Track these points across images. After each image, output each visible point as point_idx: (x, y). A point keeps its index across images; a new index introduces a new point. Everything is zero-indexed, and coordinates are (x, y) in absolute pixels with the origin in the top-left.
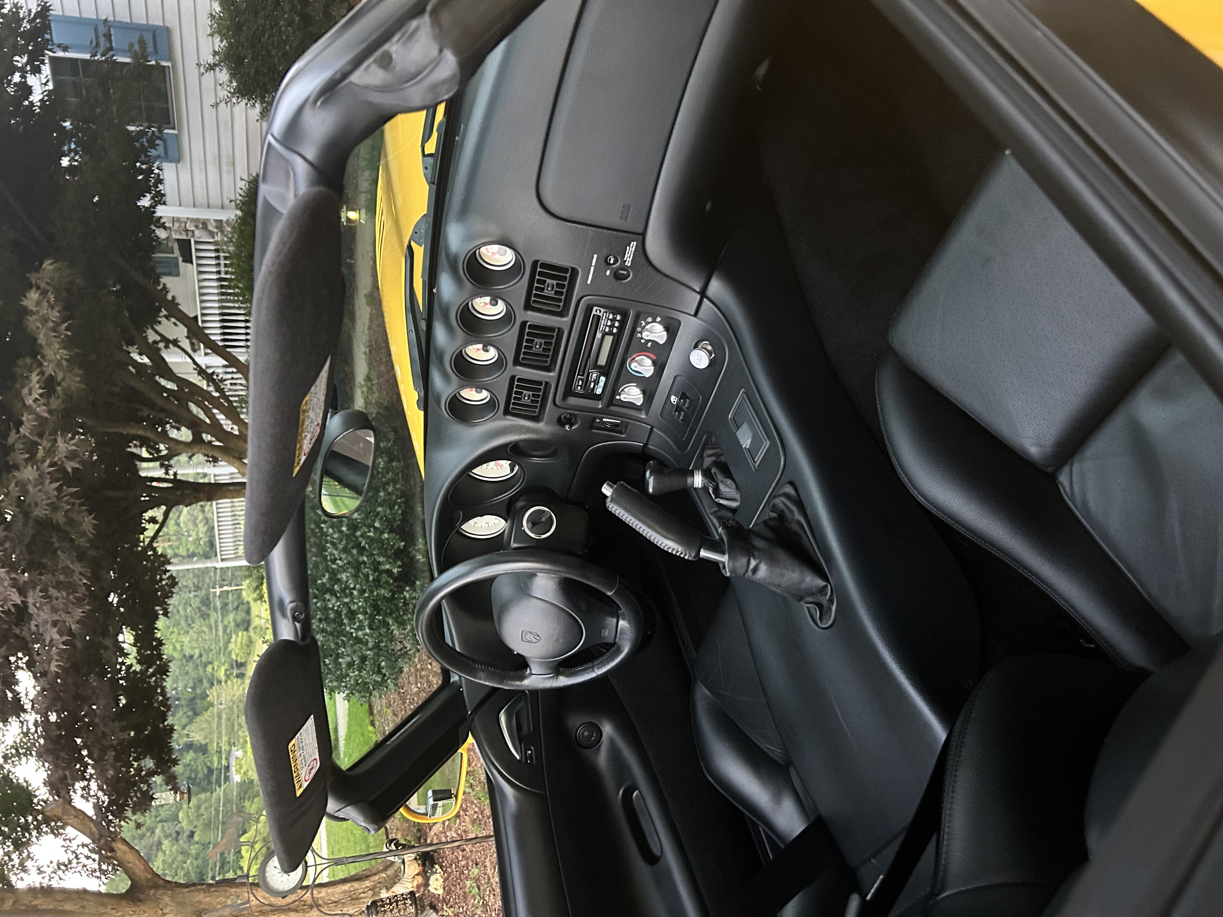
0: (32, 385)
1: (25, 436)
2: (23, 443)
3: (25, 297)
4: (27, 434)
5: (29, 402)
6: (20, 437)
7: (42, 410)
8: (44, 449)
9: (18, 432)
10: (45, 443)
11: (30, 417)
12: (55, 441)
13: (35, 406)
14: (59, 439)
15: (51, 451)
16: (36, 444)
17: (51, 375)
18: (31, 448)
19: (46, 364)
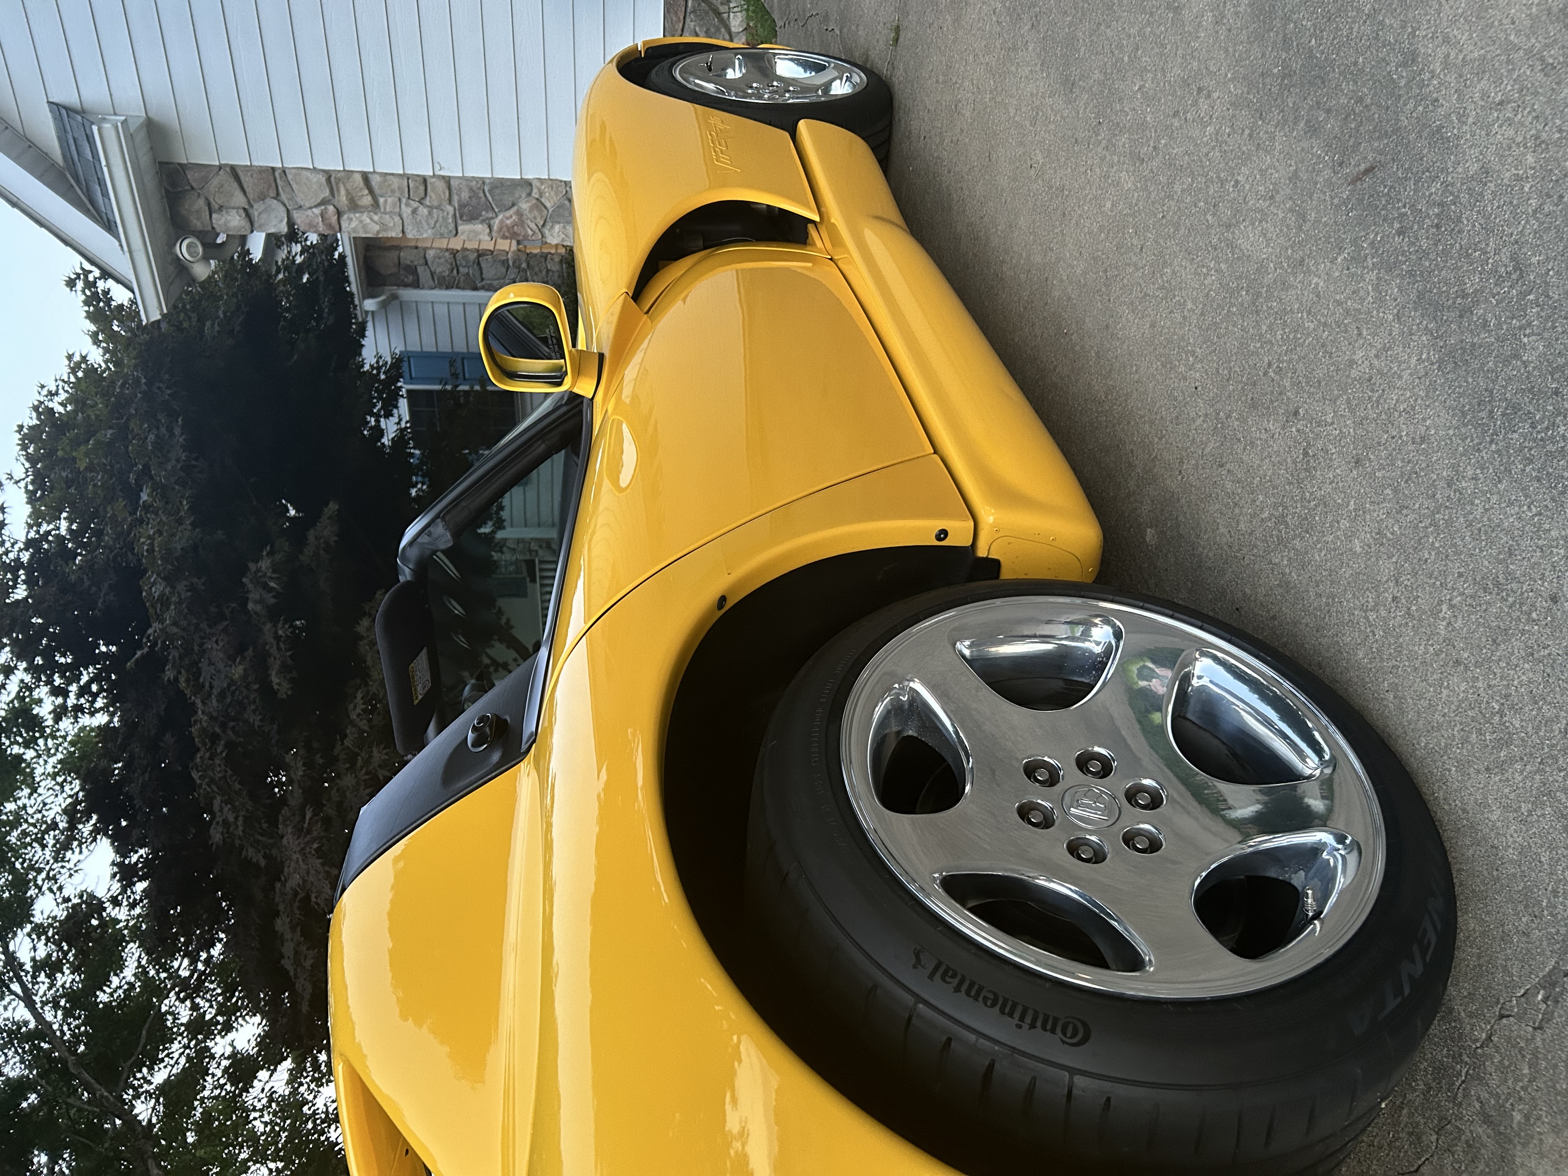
0: (356, 701)
1: (348, 747)
2: (346, 754)
3: (359, 624)
4: (350, 746)
5: (354, 716)
6: (344, 749)
7: (363, 724)
8: (363, 758)
9: (343, 744)
10: (364, 755)
11: (353, 730)
12: (372, 752)
13: (358, 720)
14: (374, 749)
15: (368, 762)
16: (358, 755)
17: (374, 693)
18: (352, 758)
19: (371, 683)
